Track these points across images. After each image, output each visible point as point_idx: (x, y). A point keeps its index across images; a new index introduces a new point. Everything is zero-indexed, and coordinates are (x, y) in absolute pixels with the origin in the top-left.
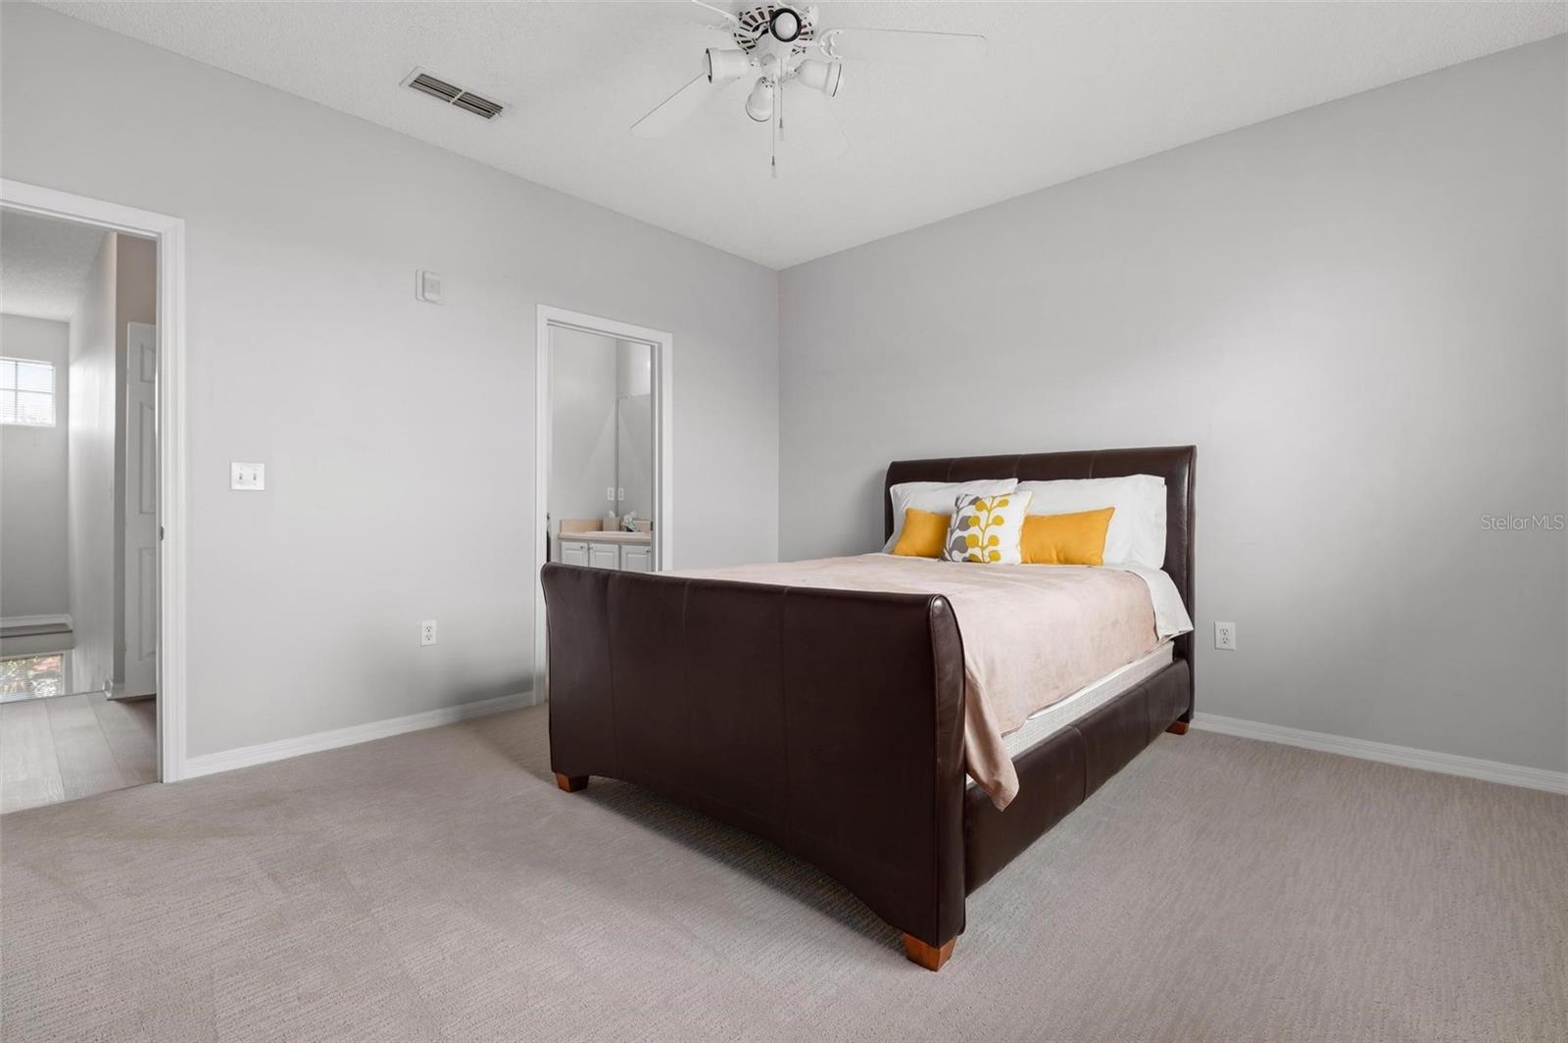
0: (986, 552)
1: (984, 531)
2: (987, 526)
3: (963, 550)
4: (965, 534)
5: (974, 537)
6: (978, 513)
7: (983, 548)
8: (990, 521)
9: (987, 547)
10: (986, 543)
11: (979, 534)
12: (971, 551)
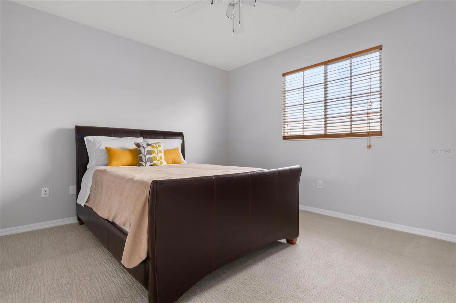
0: (159, 162)
1: (158, 155)
2: (158, 153)
3: (151, 161)
4: (151, 156)
5: (155, 157)
6: (153, 149)
7: (158, 161)
8: (158, 152)
9: (159, 160)
10: (159, 159)
11: (157, 156)
12: (154, 162)
